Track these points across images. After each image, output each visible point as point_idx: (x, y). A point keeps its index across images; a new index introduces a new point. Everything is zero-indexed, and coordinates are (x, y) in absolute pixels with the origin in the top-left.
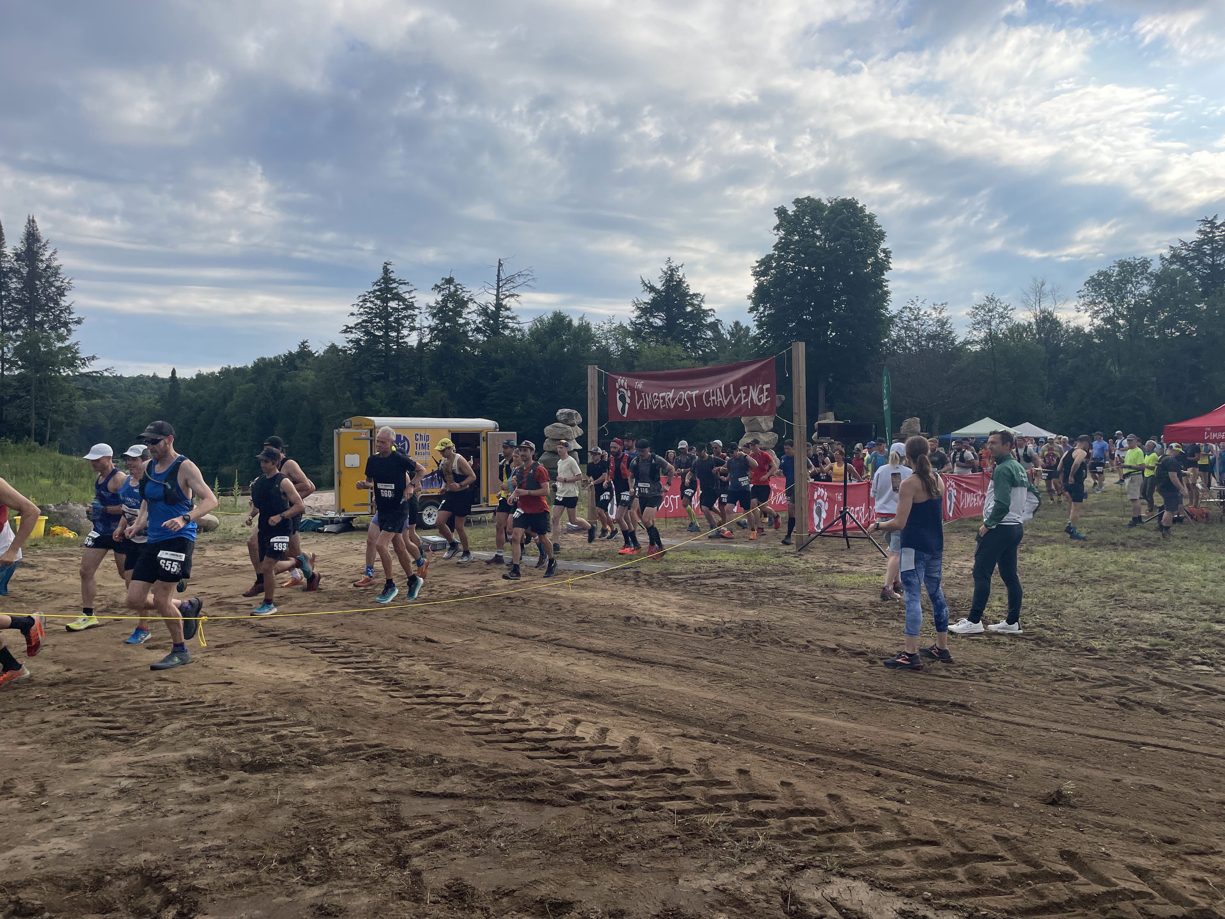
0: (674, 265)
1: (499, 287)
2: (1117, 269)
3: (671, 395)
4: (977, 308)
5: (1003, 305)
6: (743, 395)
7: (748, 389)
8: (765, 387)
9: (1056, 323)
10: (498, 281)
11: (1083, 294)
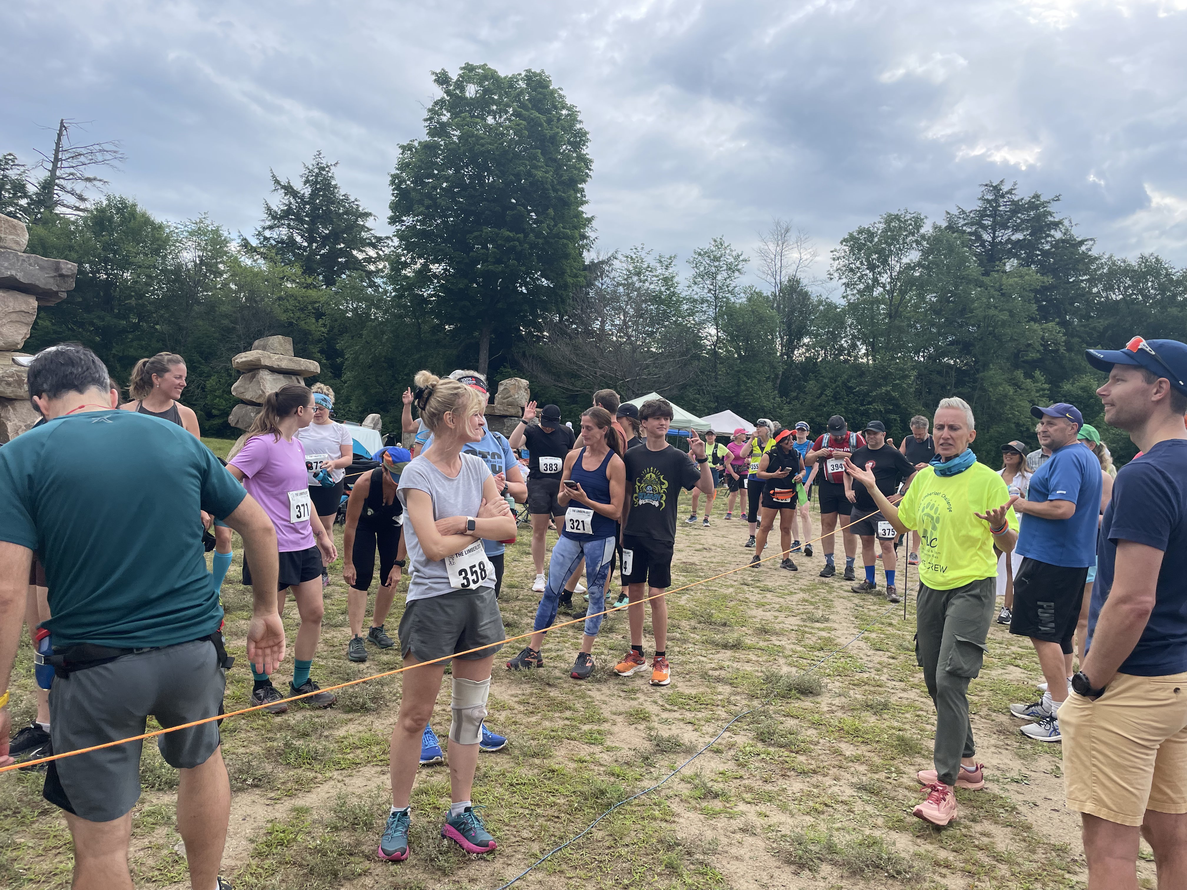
0: (324, 162)
1: (57, 159)
2: (882, 226)
4: (700, 254)
5: (734, 254)
9: (806, 296)
10: (57, 151)
11: (838, 255)
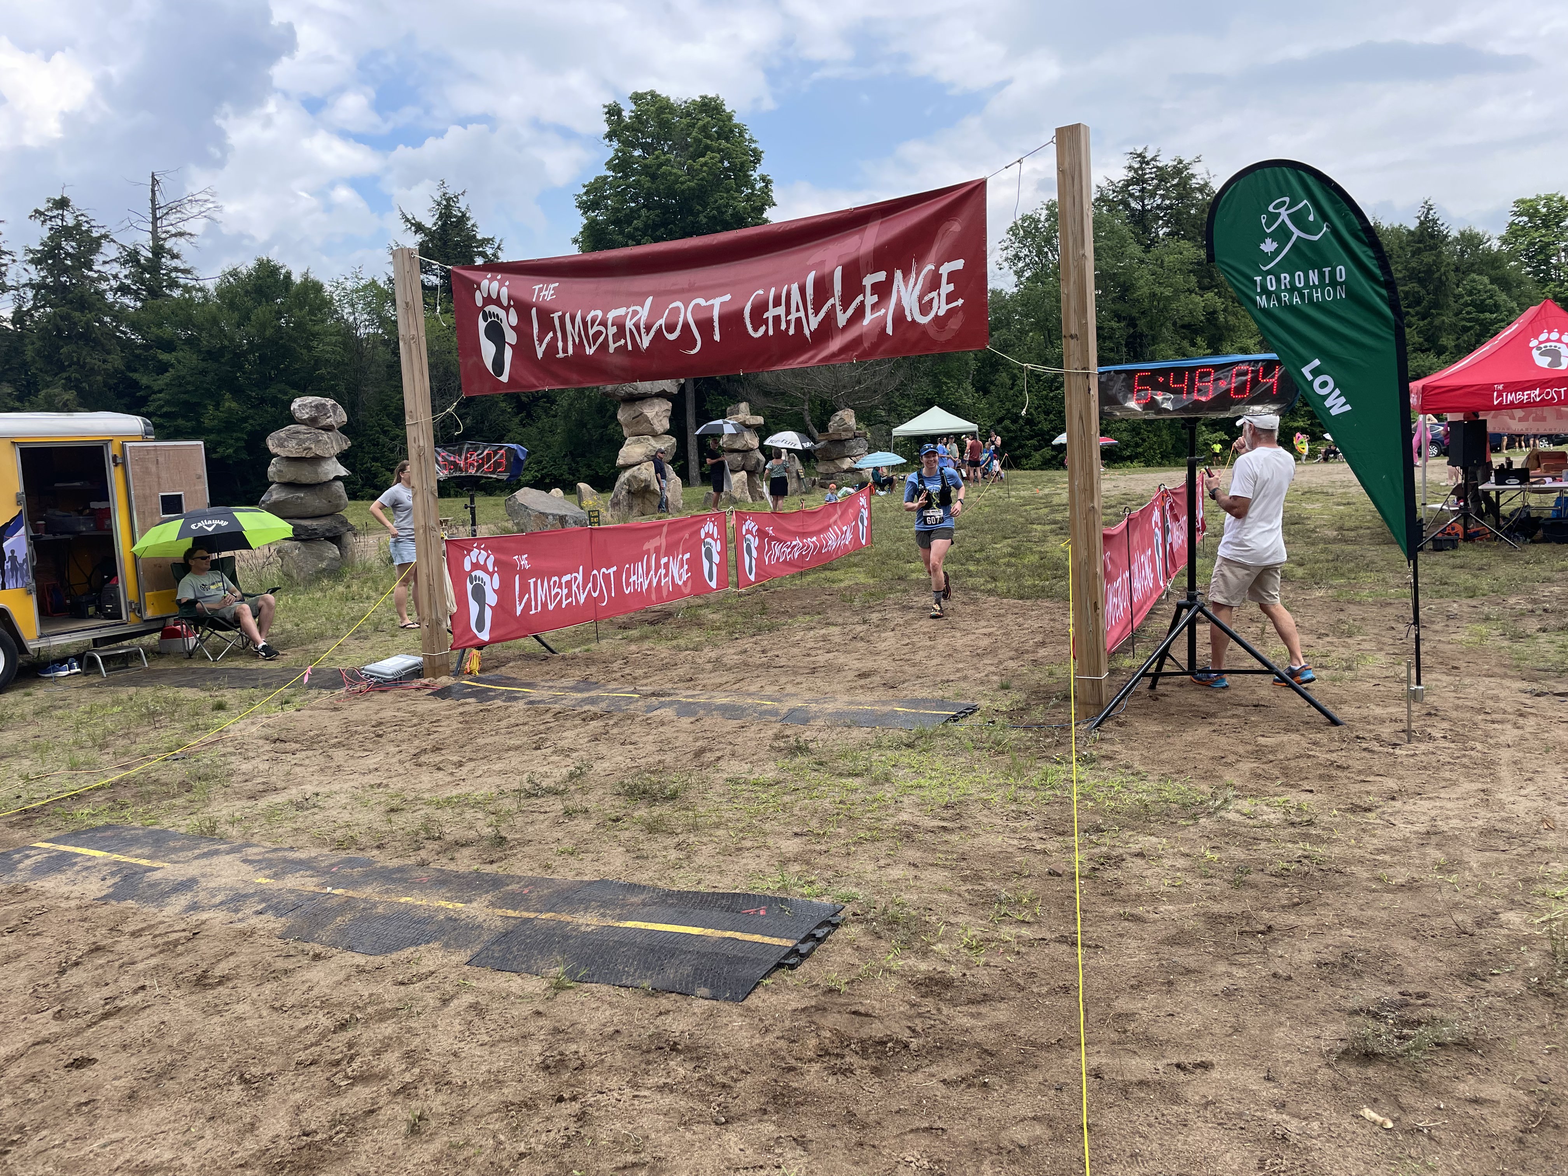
0: (451, 193)
1: (155, 219)
2: (1044, 212)
3: (643, 313)
6: (871, 299)
7: (890, 280)
8: (946, 269)
11: (1005, 245)
